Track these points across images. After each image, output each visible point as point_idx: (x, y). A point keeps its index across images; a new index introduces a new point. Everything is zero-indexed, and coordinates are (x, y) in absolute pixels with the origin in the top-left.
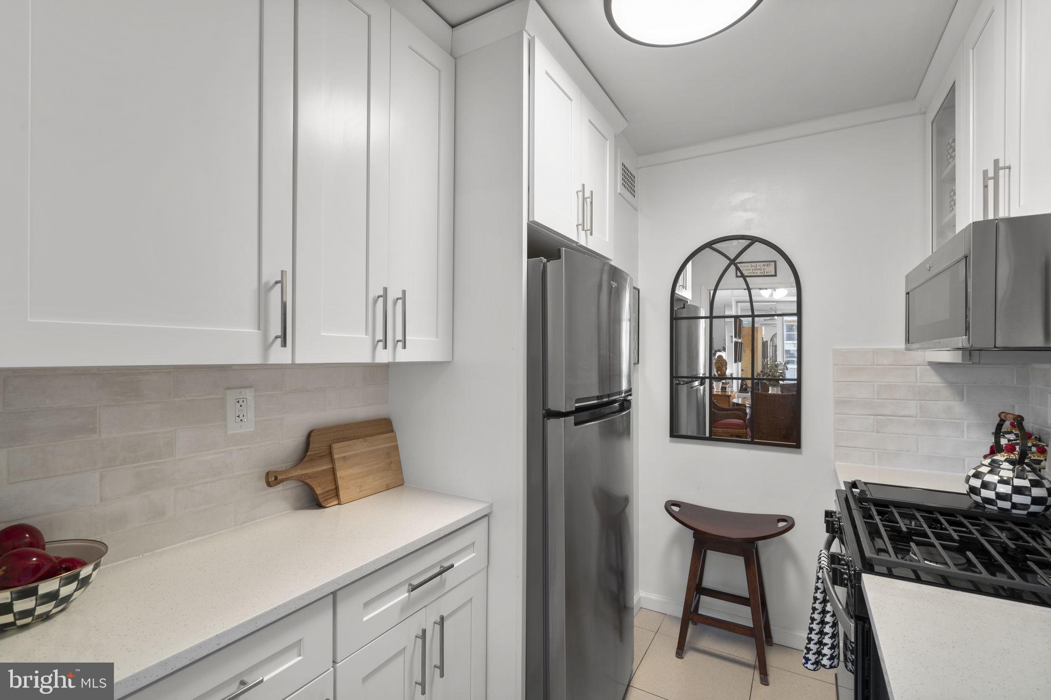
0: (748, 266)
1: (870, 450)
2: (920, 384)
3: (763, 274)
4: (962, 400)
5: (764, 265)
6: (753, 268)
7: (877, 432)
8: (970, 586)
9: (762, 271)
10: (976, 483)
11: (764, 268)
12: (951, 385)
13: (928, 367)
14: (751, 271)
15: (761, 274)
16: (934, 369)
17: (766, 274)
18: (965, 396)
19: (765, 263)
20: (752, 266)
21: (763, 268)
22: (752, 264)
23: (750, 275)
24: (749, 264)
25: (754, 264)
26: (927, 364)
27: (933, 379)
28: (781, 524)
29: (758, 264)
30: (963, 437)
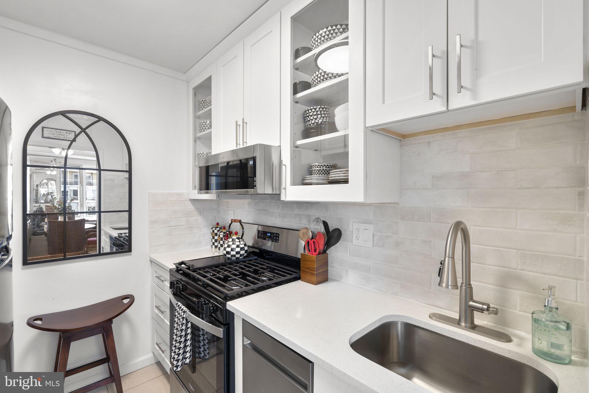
0: (53, 131)
1: (166, 245)
2: (187, 210)
3: (65, 139)
4: (201, 216)
5: (66, 133)
6: (58, 133)
7: (170, 235)
8: (253, 291)
9: (65, 137)
10: (229, 249)
11: (67, 134)
12: (198, 209)
13: (189, 201)
14: (56, 135)
15: (64, 139)
16: (191, 202)
17: (67, 139)
18: (202, 214)
19: (68, 132)
20: (56, 132)
21: (65, 135)
22: (57, 131)
23: (55, 138)
24: (54, 130)
25: (59, 131)
26: (189, 200)
27: (191, 207)
28: (126, 301)
29: (62, 131)
30: (201, 232)
